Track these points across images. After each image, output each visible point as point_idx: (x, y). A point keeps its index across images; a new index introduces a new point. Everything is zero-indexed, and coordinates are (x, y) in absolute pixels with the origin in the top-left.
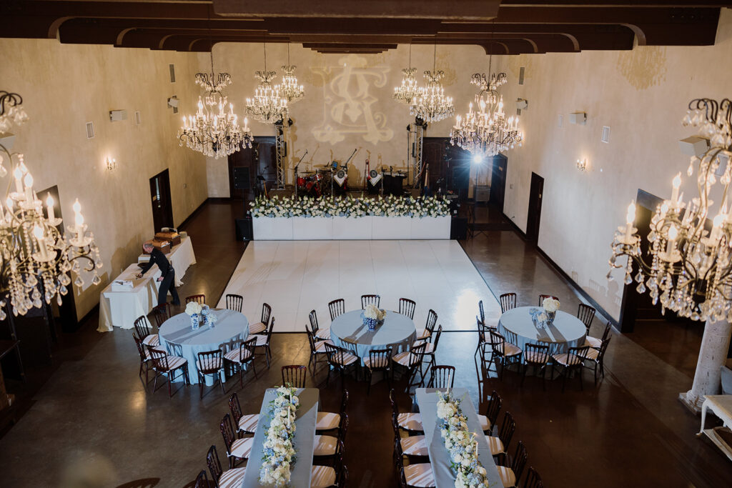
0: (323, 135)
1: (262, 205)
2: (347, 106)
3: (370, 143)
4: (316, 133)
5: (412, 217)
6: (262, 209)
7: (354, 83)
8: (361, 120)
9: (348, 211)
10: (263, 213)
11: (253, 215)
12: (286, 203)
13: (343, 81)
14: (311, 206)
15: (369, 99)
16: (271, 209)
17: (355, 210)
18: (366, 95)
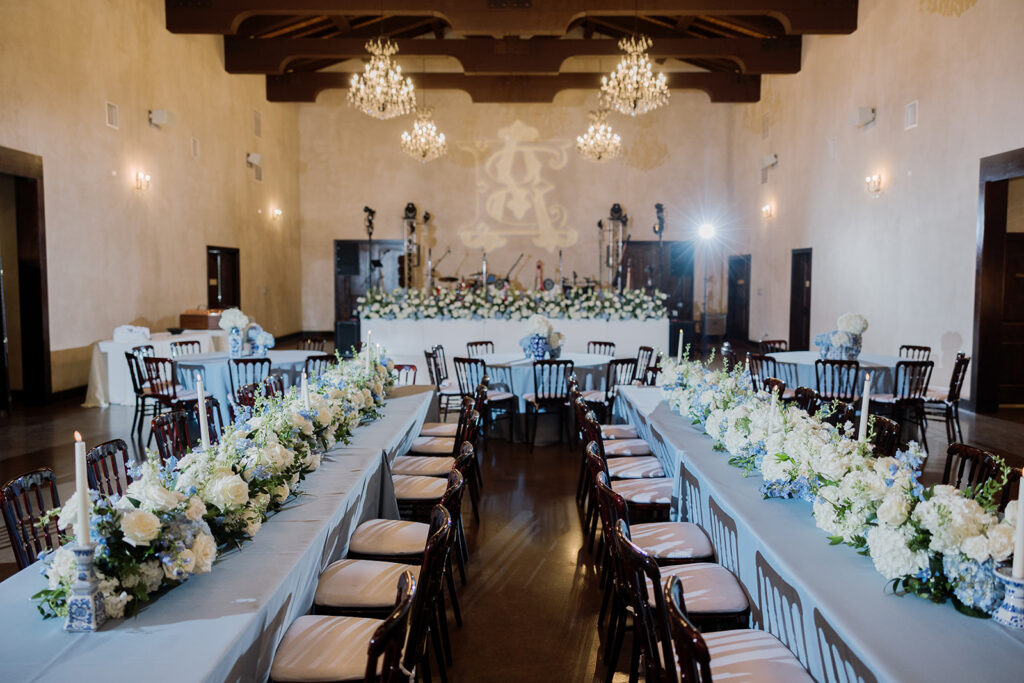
0: (473, 238)
1: (376, 301)
2: (509, 197)
3: (543, 250)
4: (464, 235)
5: (608, 320)
6: (376, 306)
7: (520, 164)
8: (531, 215)
9: (508, 311)
10: (377, 312)
11: (362, 316)
12: (412, 297)
13: (504, 161)
14: (452, 302)
15: (541, 185)
16: (390, 307)
17: (519, 309)
18: (538, 180)
